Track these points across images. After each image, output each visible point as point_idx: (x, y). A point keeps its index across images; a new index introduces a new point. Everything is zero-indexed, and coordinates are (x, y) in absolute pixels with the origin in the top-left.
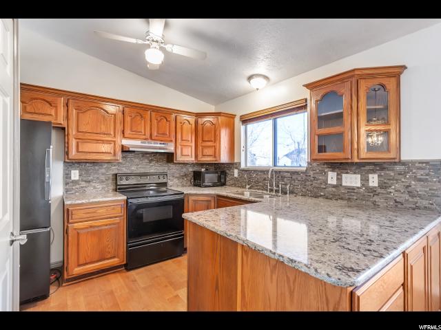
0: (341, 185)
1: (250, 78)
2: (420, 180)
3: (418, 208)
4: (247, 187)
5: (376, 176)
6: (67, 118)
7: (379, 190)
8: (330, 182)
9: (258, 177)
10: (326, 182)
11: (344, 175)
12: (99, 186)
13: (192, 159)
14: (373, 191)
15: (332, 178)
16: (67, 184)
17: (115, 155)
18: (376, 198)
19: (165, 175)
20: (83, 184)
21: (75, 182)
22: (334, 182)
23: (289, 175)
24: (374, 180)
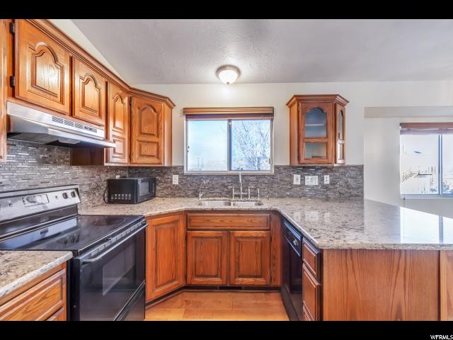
0: (304, 185)
2: (353, 178)
3: (352, 196)
4: (201, 195)
5: (328, 176)
7: (330, 187)
8: (295, 183)
9: (214, 182)
10: (291, 183)
11: (306, 176)
14: (326, 187)
15: (297, 179)
18: (328, 193)
22: (299, 183)
23: (254, 179)
24: (327, 179)
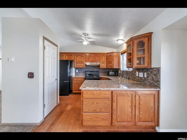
0: (139, 76)
1: (118, 40)
2: (155, 75)
3: (155, 86)
5: (146, 73)
6: (74, 58)
7: (147, 79)
10: (136, 75)
11: (140, 73)
12: (82, 74)
13: (105, 67)
16: (75, 73)
17: (84, 66)
18: (146, 82)
19: (98, 72)
20: (79, 73)
21: (77, 72)
24: (146, 75)
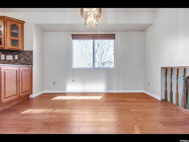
0: (6, 60)
2: (28, 56)
7: (18, 60)
8: (2, 59)
11: (7, 56)
24: (16, 57)
